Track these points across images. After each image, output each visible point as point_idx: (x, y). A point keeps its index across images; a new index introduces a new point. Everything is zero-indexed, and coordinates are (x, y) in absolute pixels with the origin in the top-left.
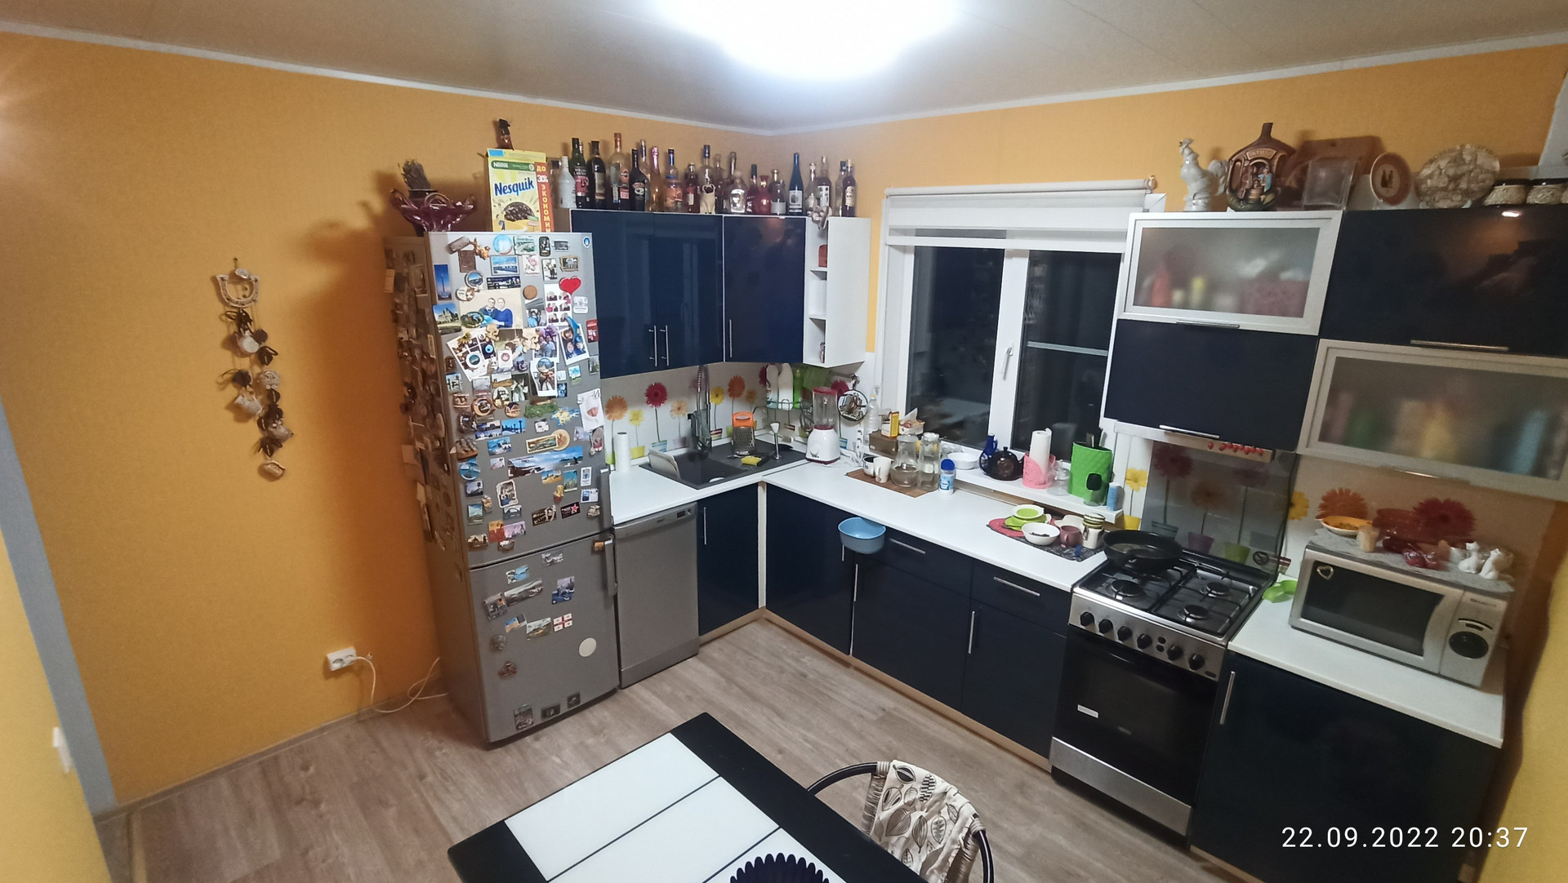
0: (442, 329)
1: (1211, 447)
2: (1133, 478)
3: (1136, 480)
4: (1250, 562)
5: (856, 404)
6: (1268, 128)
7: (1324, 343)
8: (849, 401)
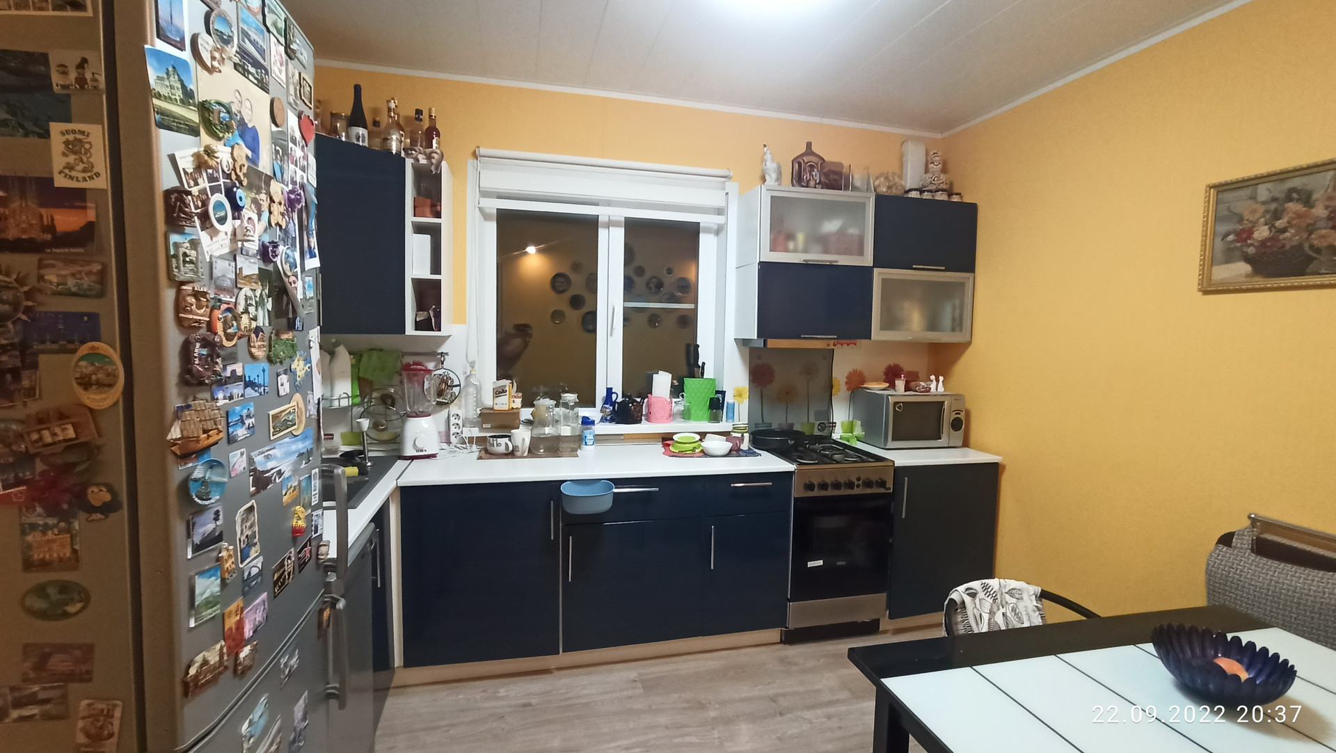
0: (162, 112)
1: (828, 345)
2: (739, 395)
3: (740, 395)
4: (816, 432)
5: (446, 384)
6: (809, 145)
7: (876, 271)
8: (438, 381)
